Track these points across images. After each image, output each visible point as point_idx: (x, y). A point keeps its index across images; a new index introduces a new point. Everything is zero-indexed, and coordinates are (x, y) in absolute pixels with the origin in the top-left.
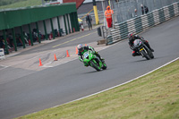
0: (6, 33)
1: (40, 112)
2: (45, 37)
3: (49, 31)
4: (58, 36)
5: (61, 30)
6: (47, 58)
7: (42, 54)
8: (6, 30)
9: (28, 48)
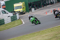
0: (35, 3)
1: (46, 30)
2: (48, 4)
3: (49, 2)
4: (52, 4)
5: (53, 2)
6: (49, 11)
7: (47, 10)
8: (35, 2)
9: (42, 8)
